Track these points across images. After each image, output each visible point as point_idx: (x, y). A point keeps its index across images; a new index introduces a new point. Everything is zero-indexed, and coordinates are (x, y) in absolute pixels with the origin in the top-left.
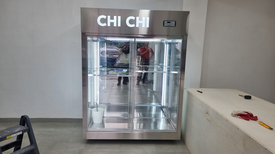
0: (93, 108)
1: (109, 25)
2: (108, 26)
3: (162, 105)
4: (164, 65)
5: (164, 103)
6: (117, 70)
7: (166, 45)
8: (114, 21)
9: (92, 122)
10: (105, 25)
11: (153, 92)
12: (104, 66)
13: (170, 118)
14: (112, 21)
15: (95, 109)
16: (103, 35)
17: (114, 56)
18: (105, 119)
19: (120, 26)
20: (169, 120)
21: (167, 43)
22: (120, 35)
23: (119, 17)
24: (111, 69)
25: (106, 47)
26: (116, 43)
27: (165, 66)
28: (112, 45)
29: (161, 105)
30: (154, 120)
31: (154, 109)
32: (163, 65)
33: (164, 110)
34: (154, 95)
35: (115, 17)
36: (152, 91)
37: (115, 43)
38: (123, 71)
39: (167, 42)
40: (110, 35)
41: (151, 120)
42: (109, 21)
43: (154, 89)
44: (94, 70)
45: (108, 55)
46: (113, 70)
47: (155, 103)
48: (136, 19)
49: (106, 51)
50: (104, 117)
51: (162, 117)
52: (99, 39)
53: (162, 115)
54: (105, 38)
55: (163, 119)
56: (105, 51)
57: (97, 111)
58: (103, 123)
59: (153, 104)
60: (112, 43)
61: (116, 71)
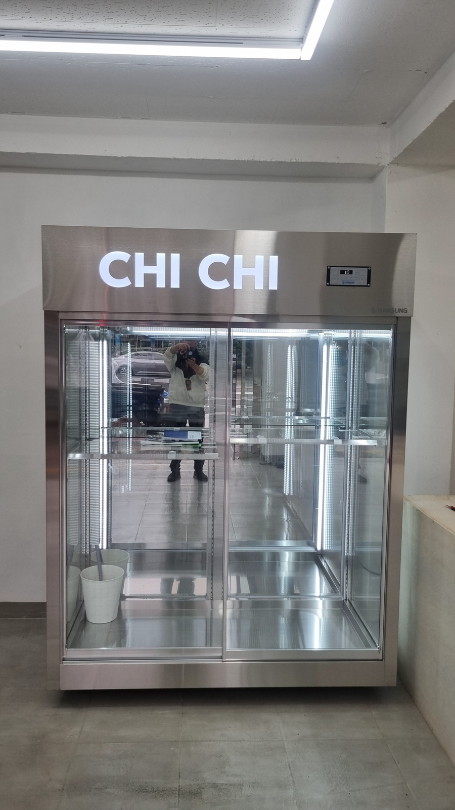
0: (86, 566)
1: (140, 283)
2: (136, 286)
3: (319, 548)
4: (323, 415)
5: (323, 540)
6: (167, 433)
7: (325, 347)
8: (159, 270)
9: (82, 618)
10: (124, 283)
11: (280, 501)
12: (126, 420)
13: (349, 597)
14: (150, 270)
15: (93, 569)
16: (125, 317)
17: (157, 380)
18: (127, 605)
19: (178, 286)
20: (347, 603)
21: (329, 342)
22: (174, 318)
23: (176, 257)
24: (149, 432)
25: (129, 354)
26: (160, 342)
27: (326, 418)
28: (149, 346)
29: (316, 549)
30: (288, 605)
31: (287, 558)
32: (319, 414)
33: (324, 563)
34: (288, 508)
35: (161, 257)
36: (279, 494)
37: (159, 344)
38: (186, 436)
39: (330, 338)
40: (143, 317)
41: (277, 605)
42: (141, 270)
43: (287, 489)
44: (91, 436)
45: (139, 379)
46: (155, 432)
47: (288, 541)
48: (231, 261)
49: (129, 365)
50: (122, 597)
51: (317, 593)
52: (109, 333)
53: (318, 585)
54: (128, 329)
55: (324, 603)
56: (126, 366)
57: (101, 578)
58: (120, 619)
59: (285, 543)
60: (150, 342)
61: (164, 438)
